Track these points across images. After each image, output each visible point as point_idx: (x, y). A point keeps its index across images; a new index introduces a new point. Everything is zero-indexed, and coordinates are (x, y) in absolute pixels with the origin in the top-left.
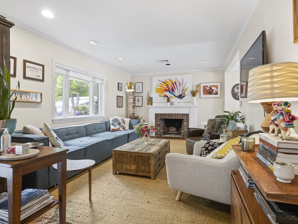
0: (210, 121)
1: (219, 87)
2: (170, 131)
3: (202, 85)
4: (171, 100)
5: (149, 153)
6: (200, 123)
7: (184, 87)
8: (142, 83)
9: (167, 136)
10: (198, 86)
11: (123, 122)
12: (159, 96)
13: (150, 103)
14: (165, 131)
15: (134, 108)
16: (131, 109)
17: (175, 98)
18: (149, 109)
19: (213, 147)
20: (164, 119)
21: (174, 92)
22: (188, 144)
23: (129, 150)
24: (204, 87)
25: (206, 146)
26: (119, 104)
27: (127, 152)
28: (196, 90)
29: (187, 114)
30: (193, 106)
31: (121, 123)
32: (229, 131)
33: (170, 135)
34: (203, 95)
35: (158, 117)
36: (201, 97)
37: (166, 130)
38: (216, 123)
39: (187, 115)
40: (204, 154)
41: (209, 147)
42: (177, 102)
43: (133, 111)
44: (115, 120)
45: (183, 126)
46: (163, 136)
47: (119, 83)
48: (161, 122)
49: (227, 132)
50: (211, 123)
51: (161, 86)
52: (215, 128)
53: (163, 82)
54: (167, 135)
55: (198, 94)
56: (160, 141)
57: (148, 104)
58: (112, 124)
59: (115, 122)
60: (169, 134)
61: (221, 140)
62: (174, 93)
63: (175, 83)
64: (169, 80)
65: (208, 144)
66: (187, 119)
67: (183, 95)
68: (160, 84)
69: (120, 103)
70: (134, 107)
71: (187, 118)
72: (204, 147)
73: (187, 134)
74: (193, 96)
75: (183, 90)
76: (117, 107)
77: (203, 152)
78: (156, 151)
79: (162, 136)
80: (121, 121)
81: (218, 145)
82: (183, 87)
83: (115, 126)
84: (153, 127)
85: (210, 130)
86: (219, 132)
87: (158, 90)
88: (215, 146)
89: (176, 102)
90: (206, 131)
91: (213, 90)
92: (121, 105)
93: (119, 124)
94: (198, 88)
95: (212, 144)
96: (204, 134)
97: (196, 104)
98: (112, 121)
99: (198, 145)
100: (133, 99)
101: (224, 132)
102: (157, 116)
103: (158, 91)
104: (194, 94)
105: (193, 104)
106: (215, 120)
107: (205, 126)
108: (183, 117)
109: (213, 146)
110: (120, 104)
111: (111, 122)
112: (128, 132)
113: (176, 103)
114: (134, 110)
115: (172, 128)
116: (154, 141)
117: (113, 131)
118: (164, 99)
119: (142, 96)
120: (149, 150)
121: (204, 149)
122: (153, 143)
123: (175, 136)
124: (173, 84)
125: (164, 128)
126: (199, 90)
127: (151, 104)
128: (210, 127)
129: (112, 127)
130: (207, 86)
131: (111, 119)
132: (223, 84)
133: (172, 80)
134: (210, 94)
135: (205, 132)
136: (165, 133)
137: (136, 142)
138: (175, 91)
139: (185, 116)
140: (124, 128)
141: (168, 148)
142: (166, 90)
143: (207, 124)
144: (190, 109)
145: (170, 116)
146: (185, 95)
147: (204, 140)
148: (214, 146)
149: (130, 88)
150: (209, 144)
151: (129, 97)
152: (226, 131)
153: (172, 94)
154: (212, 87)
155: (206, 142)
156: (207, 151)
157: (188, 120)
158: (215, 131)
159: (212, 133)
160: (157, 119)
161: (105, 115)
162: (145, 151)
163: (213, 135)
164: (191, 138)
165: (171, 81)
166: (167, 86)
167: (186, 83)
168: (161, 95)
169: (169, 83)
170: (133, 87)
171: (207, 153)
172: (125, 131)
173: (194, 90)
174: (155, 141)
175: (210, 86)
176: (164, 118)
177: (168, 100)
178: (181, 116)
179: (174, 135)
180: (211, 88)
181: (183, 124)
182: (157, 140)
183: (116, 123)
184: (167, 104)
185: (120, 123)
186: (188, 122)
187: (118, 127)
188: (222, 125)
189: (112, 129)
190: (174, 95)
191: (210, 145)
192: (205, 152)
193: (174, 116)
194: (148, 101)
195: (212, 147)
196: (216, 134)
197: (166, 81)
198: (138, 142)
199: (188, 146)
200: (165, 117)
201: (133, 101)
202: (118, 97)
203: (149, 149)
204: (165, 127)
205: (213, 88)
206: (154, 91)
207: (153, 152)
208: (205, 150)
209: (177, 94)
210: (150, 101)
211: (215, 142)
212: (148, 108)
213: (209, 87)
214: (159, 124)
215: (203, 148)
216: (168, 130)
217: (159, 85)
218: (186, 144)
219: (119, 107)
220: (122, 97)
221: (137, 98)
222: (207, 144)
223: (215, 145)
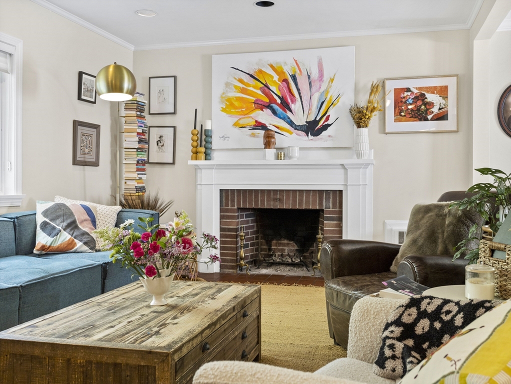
0: (421, 212)
1: (452, 93)
2: (277, 254)
3: (391, 86)
4: (279, 140)
5: (150, 352)
6: (384, 223)
7: (327, 91)
8: (175, 77)
9: (264, 271)
10: (374, 89)
11: (87, 217)
12: (235, 125)
13: (203, 149)
14: (257, 255)
15: (144, 170)
16: (129, 172)
17: (291, 133)
18: (199, 175)
19: (437, 325)
20: (253, 209)
21: (291, 111)
22: (335, 303)
23: (66, 335)
24: (398, 92)
25: (406, 319)
26: (84, 153)
27: (53, 346)
28: (369, 102)
29: (335, 191)
30: (355, 160)
31: (82, 222)
32: (504, 250)
33: (276, 270)
34: (395, 121)
35: (233, 201)
36: (387, 131)
37: (262, 250)
38: (444, 220)
39: (338, 195)
40: (394, 357)
41: (417, 321)
42: (301, 149)
43: (140, 179)
44: (59, 212)
45: (320, 236)
46: (250, 273)
47: (81, 74)
48: (242, 223)
49: (497, 254)
50: (425, 220)
51: (243, 91)
52: (440, 240)
53: (252, 76)
54: (266, 267)
55: (374, 120)
56: (220, 291)
57: (196, 154)
58: (45, 225)
59: (58, 217)
60: (270, 265)
61: (470, 292)
62: (289, 114)
63: (294, 78)
64: (272, 66)
65: (414, 311)
66: (337, 209)
67: (321, 123)
68: (241, 81)
69: (87, 151)
70: (142, 165)
71: (334, 206)
72: (398, 322)
73: (329, 262)
74: (359, 127)
75: (323, 103)
76: (75, 162)
77: (392, 347)
78: (187, 338)
79: (244, 272)
80: (80, 216)
81: (458, 312)
82: (322, 94)
83: (55, 232)
84: (182, 236)
85: (420, 248)
86: (458, 254)
87: (232, 105)
88: (446, 318)
89: (297, 149)
90: (404, 253)
91: (431, 104)
92: (91, 158)
93: (72, 226)
94: (376, 98)
95: (431, 309)
96: (397, 263)
97: (368, 154)
98: (45, 213)
99: (368, 311)
100: (138, 134)
101: (482, 254)
102: (227, 199)
103: (230, 106)
104: (360, 118)
105: (359, 155)
106: (441, 207)
107: (401, 234)
108: (321, 203)
109: (435, 316)
110: (89, 154)
111: (40, 219)
112: (104, 257)
113: (296, 153)
114: (144, 177)
115: (284, 245)
116: (194, 292)
117: (47, 252)
118: (253, 135)
119: (174, 127)
120: (157, 333)
121: (398, 331)
122: (188, 301)
123: (292, 274)
124: (285, 81)
125: (252, 245)
126: (381, 104)
127: (207, 156)
128: (420, 235)
129: (43, 239)
130: (408, 90)
131: (41, 208)
132: (465, 83)
133: (281, 67)
134: (420, 120)
135: (402, 257)
136: (256, 262)
137: (114, 300)
138: (292, 106)
139: (328, 199)
140: (91, 244)
141: (249, 320)
142: (261, 106)
143: (409, 227)
144: (346, 174)
145: (275, 200)
146: (329, 122)
147: (397, 289)
148: (441, 321)
149: (115, 87)
150: (419, 308)
151: (125, 127)
152: (492, 251)
153: (284, 119)
154: (428, 92)
155: (404, 297)
156: (410, 342)
157: (341, 212)
158: (439, 252)
159: (432, 261)
160: (227, 211)
161: (20, 194)
162: (136, 340)
163: (432, 266)
164: (347, 278)
165: (279, 70)
166: (266, 88)
167: (332, 80)
168: (242, 122)
169: (272, 77)
170: (127, 85)
171: (407, 351)
172: (95, 253)
173: (363, 103)
174: (196, 294)
175: (420, 89)
176: (253, 206)
177: (268, 142)
178: (314, 201)
179: (288, 268)
180: (422, 97)
181: (322, 229)
182: (210, 288)
183: (58, 221)
184: (265, 156)
185: (74, 222)
186: (340, 219)
187: (65, 237)
188: (468, 227)
189: (43, 248)
190: (291, 123)
191: (422, 315)
192: (400, 346)
193: (288, 198)
194: (195, 144)
195: (431, 325)
196: (446, 261)
197: (261, 71)
198: (125, 296)
199: (333, 313)
200: (256, 202)
201: (140, 141)
202: (77, 124)
203: (156, 329)
204: (257, 238)
205: (430, 97)
206: (217, 106)
207: (169, 346)
208: (400, 339)
209: (300, 119)
210: (204, 143)
211: (447, 298)
212: (197, 168)
213: (416, 91)
214: (236, 230)
215: (391, 329)
216: (270, 250)
217: (236, 87)
218: (327, 303)
219: (85, 164)
220: (97, 127)
221: (154, 134)
222: (408, 306)
223: (448, 312)
